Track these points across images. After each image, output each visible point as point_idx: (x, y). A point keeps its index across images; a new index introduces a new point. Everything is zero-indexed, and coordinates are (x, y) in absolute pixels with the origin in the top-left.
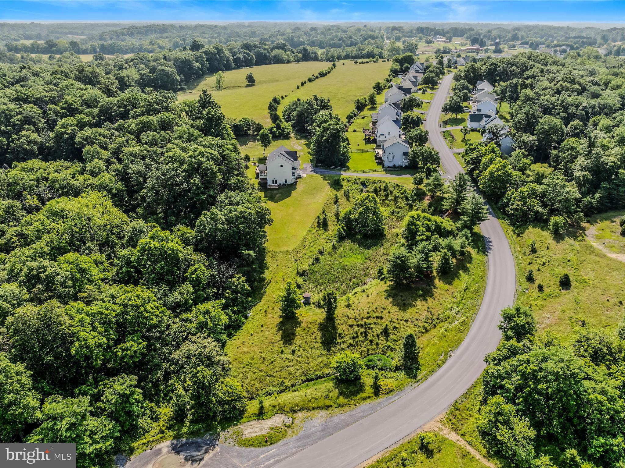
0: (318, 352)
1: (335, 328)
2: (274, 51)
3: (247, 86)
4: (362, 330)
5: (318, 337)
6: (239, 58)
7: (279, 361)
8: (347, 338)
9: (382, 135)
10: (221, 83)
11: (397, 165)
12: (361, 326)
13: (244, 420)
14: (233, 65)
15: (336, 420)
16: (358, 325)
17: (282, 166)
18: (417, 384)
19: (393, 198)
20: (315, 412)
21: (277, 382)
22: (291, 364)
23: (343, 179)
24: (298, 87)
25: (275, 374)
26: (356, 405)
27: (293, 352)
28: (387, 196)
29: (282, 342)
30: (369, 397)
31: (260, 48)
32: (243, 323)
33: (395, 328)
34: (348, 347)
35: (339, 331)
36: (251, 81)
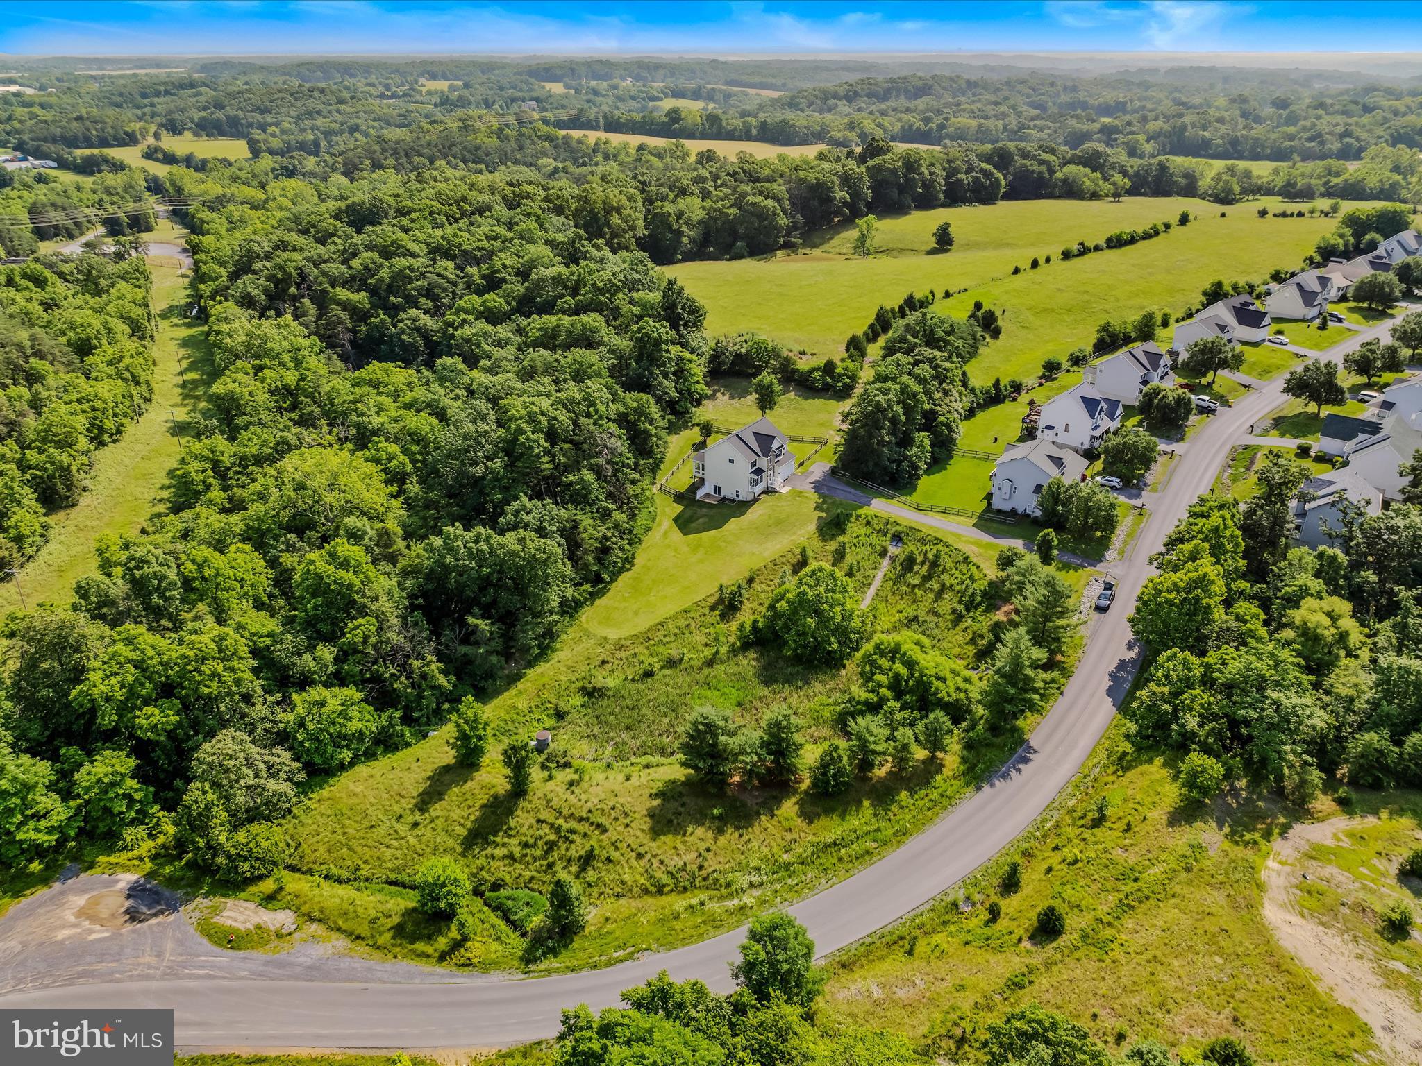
0: (451, 843)
1: (510, 812)
2: (1065, 169)
3: (931, 252)
4: (552, 837)
5: (472, 818)
6: (961, 181)
7: (380, 832)
8: (514, 841)
9: (1050, 428)
10: (868, 241)
11: (1020, 511)
12: (558, 830)
13: (242, 895)
14: (942, 197)
15: (345, 964)
16: (552, 825)
17: (731, 461)
18: (523, 976)
19: (936, 586)
20: (335, 935)
21: (348, 863)
22: (396, 844)
23: (858, 517)
24: (1016, 271)
25: (359, 849)
26: (396, 957)
27: (416, 825)
28: (927, 578)
29: (414, 801)
30: (428, 956)
31: (1034, 158)
32: (408, 745)
33: (609, 860)
34: (504, 857)
35: (512, 823)
36: (944, 241)
